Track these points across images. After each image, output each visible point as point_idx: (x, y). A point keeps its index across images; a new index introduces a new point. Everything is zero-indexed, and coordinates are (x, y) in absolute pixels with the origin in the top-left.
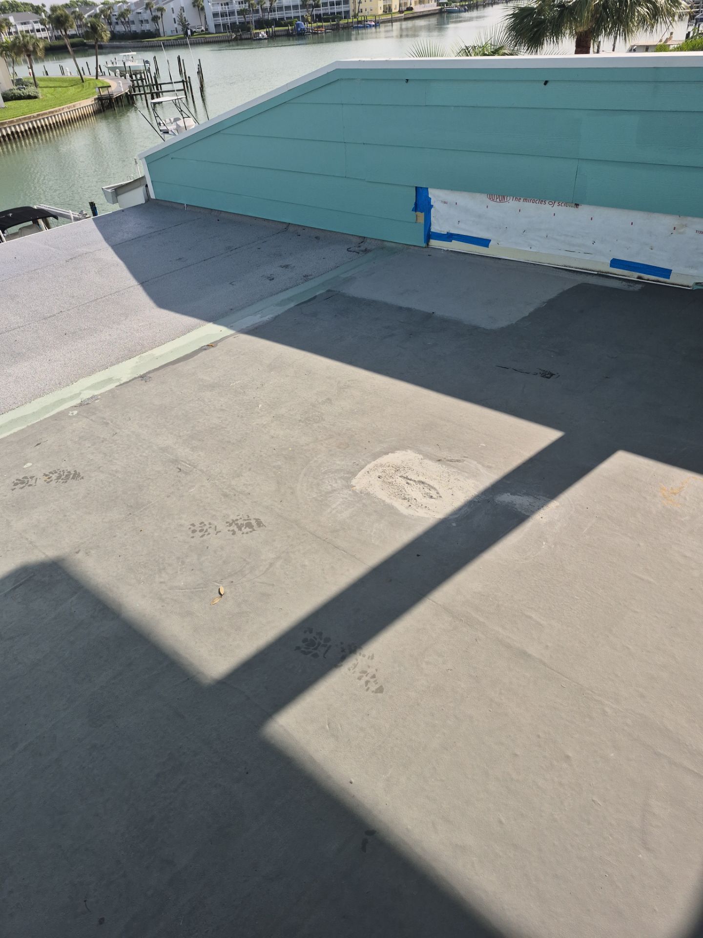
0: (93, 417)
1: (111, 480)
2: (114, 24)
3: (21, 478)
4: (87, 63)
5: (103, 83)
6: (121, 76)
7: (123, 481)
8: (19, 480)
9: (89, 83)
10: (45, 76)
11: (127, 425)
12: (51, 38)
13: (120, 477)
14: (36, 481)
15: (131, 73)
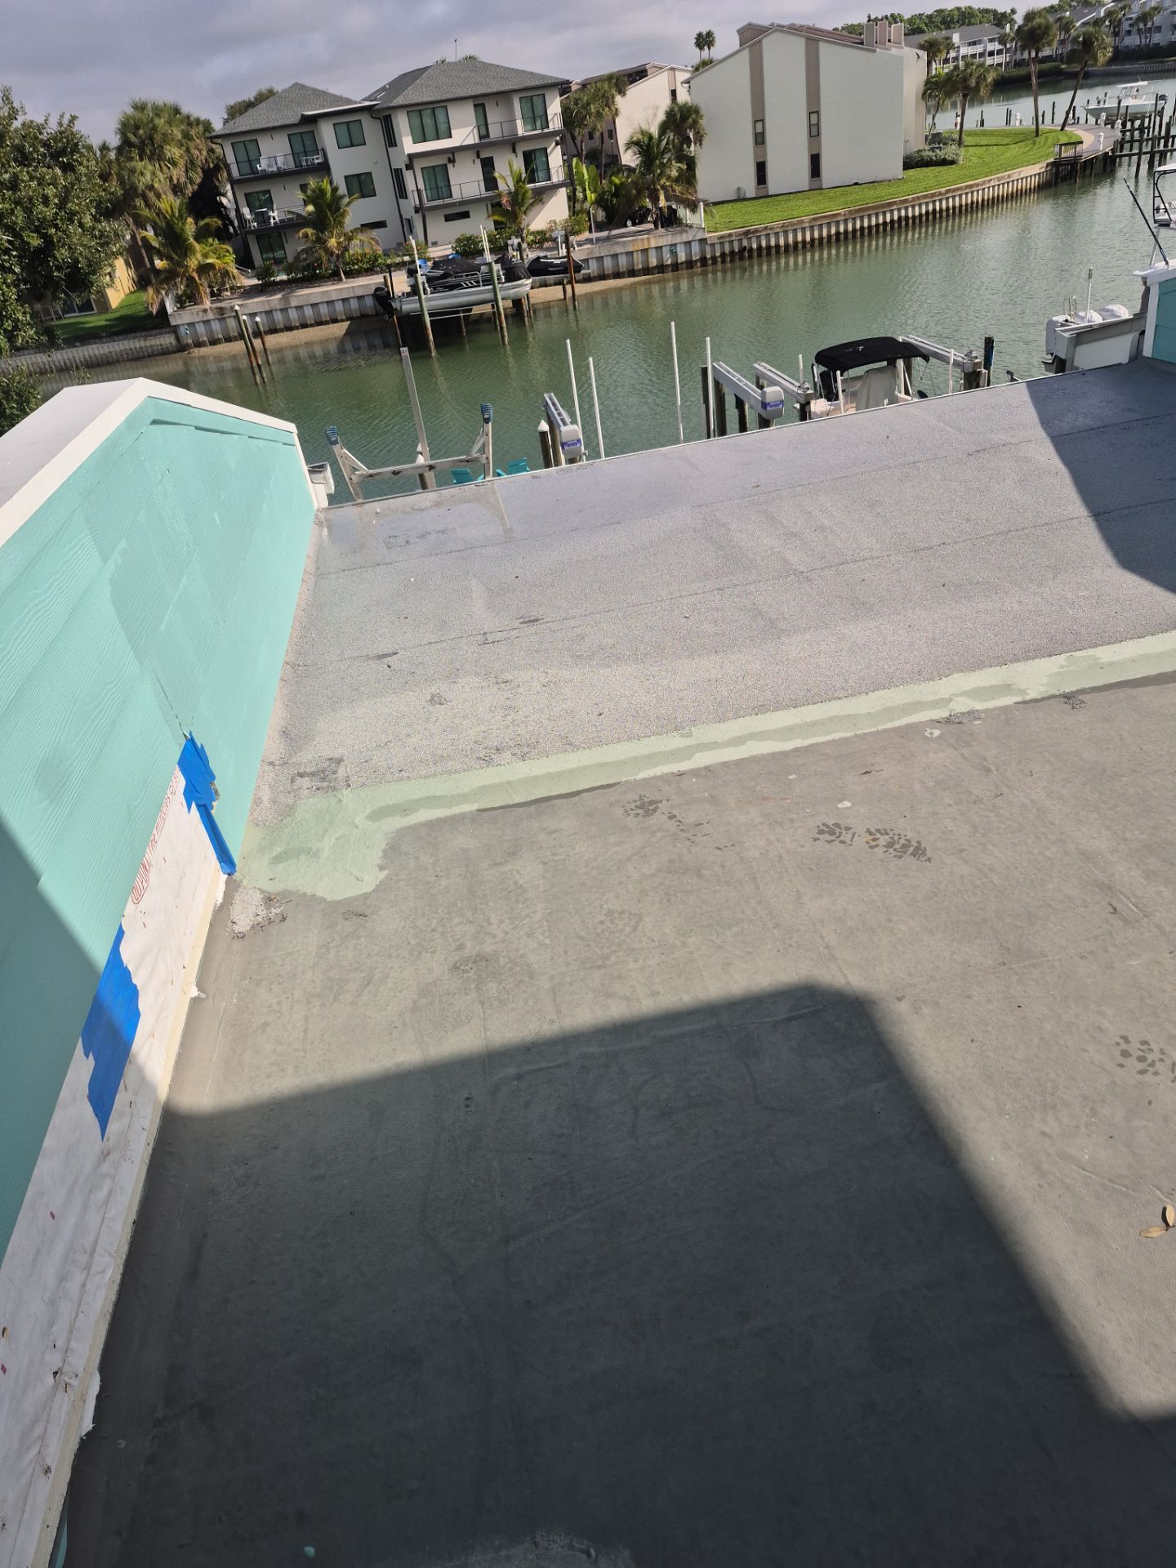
0: (965, 751)
1: (978, 882)
2: (1122, 33)
3: (830, 823)
5: (1070, 138)
6: (1106, 124)
7: (999, 892)
8: (828, 827)
9: (1047, 138)
10: (979, 128)
11: (1025, 784)
12: (1007, 64)
13: (995, 882)
14: (853, 837)
15: (1125, 118)
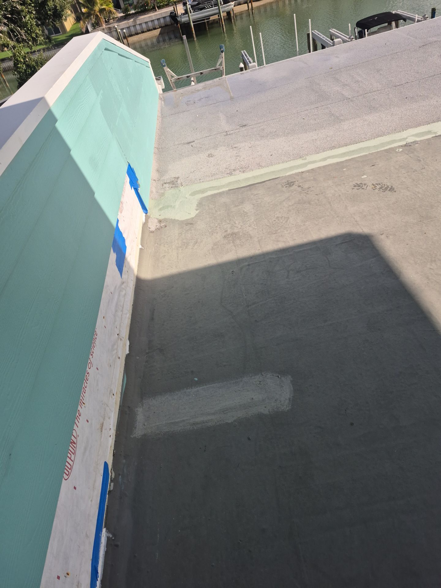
0: (411, 155)
1: (413, 197)
3: (359, 183)
7: (421, 199)
8: (358, 184)
11: (434, 164)
13: (420, 196)
14: (367, 187)
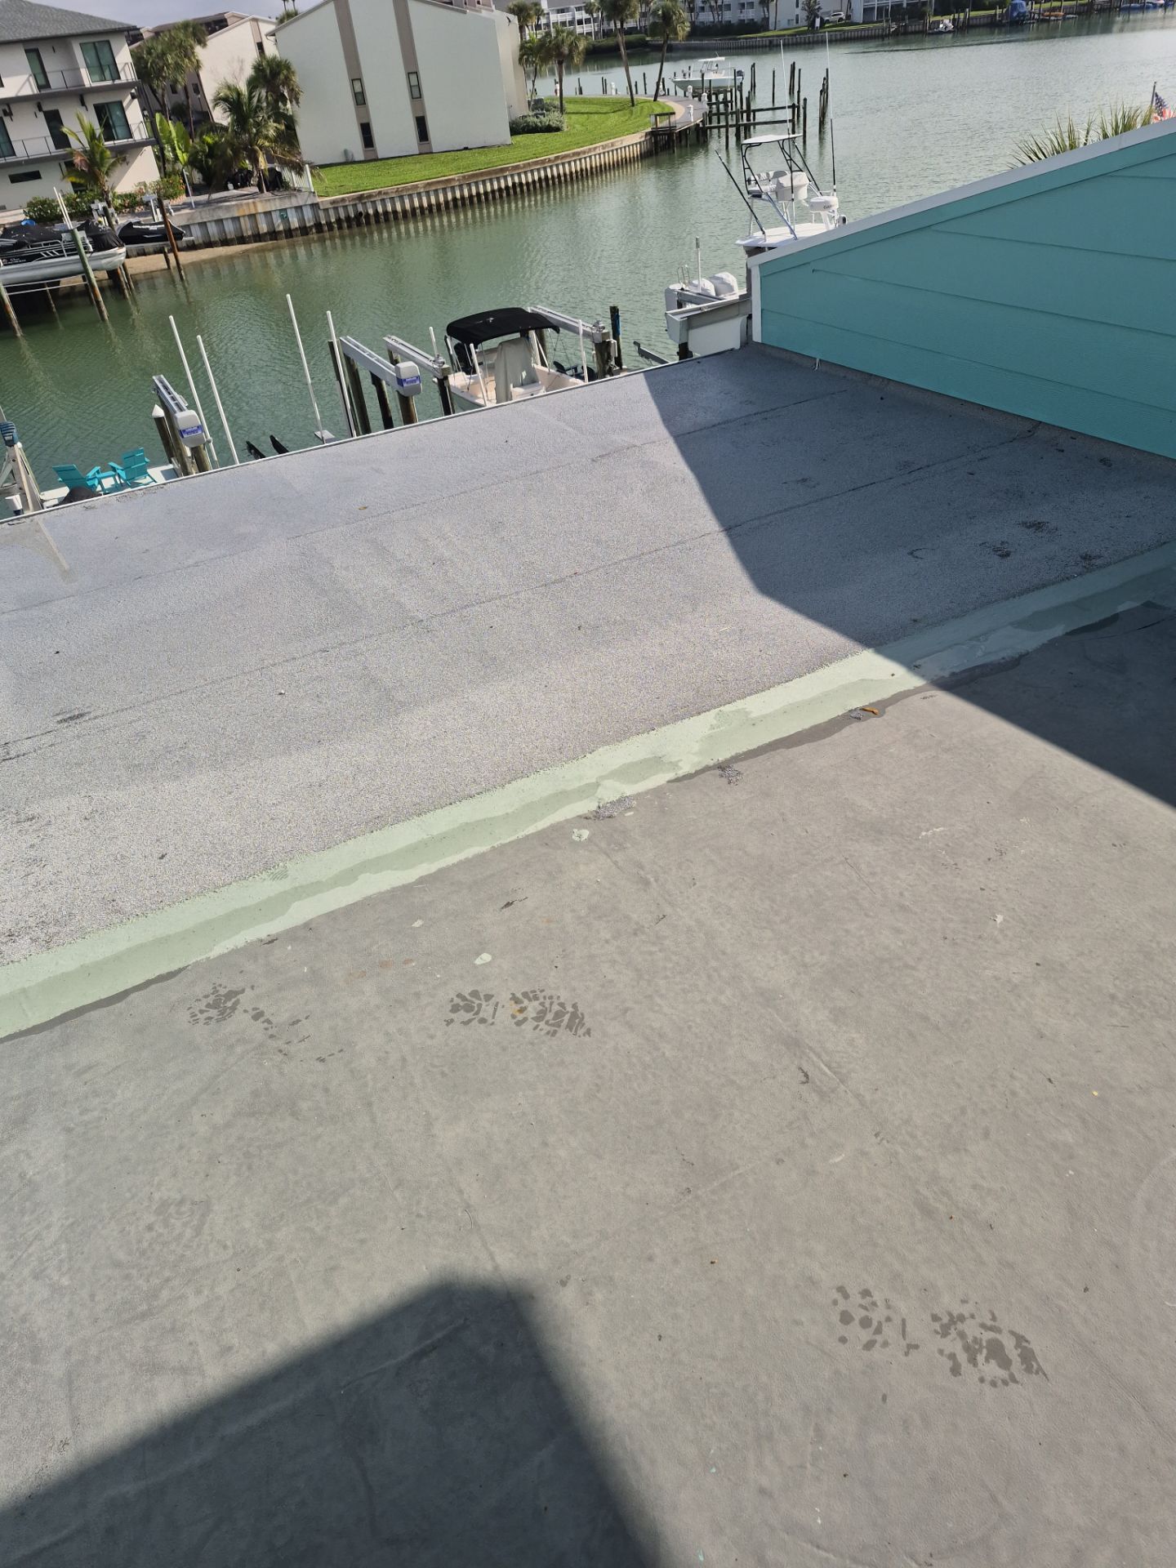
2: (697, 10)
4: (646, 74)
5: (663, 108)
6: (693, 97)
9: (642, 108)
10: (578, 95)
12: (596, 33)
15: (710, 91)
